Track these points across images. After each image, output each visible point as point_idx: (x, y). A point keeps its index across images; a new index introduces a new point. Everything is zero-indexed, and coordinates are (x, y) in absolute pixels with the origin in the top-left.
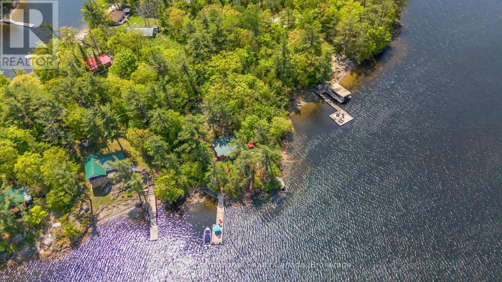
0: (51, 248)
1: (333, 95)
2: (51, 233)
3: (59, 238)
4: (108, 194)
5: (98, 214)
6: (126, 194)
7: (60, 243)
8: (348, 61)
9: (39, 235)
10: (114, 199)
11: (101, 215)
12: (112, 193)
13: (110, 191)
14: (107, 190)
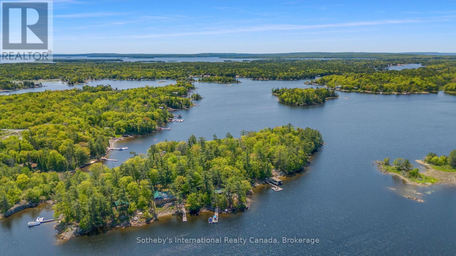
0: (137, 222)
1: (273, 182)
2: (137, 216)
3: (141, 218)
4: (162, 207)
5: (157, 214)
6: (171, 208)
7: (142, 220)
8: (281, 172)
9: (131, 217)
10: (165, 209)
11: (159, 215)
12: (164, 207)
13: (163, 206)
14: (162, 205)
